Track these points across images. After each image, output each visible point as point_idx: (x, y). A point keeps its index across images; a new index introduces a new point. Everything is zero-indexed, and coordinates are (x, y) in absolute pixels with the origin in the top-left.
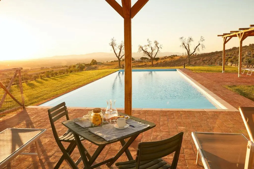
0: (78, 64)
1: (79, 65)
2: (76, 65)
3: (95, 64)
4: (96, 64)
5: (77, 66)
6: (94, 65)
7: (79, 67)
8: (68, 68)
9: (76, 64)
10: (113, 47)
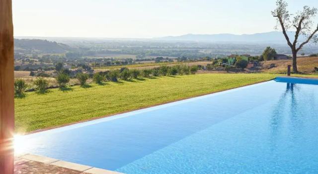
0: (232, 56)
1: (234, 59)
2: (229, 57)
3: (273, 58)
4: (275, 58)
5: (231, 60)
6: (269, 59)
7: (234, 63)
8: (211, 63)
9: (230, 54)
10: (281, 21)
